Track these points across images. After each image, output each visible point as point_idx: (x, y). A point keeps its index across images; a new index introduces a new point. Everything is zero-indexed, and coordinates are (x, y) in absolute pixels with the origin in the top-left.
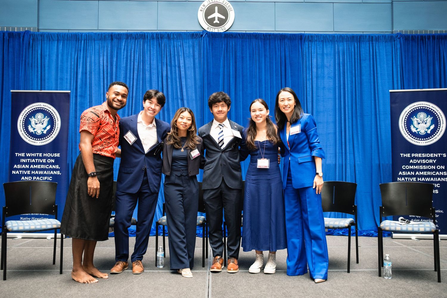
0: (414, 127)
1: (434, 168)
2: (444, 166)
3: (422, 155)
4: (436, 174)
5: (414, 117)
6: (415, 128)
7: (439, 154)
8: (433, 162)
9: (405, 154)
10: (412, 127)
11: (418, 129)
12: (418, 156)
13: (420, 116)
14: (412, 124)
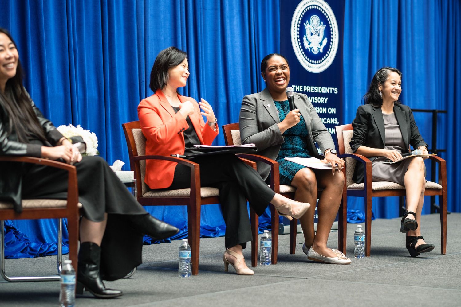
0: (307, 39)
1: (326, 112)
2: (335, 109)
3: (314, 90)
4: (327, 123)
5: (307, 21)
6: (308, 41)
7: (331, 89)
8: (324, 101)
9: (298, 87)
10: (305, 38)
11: (311, 44)
12: (310, 90)
13: (314, 21)
14: (305, 35)
